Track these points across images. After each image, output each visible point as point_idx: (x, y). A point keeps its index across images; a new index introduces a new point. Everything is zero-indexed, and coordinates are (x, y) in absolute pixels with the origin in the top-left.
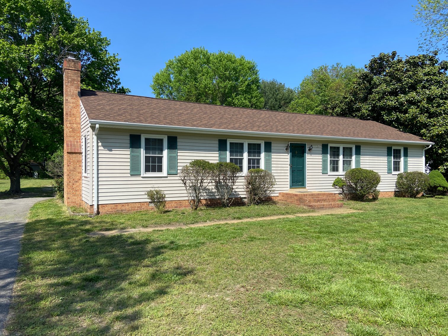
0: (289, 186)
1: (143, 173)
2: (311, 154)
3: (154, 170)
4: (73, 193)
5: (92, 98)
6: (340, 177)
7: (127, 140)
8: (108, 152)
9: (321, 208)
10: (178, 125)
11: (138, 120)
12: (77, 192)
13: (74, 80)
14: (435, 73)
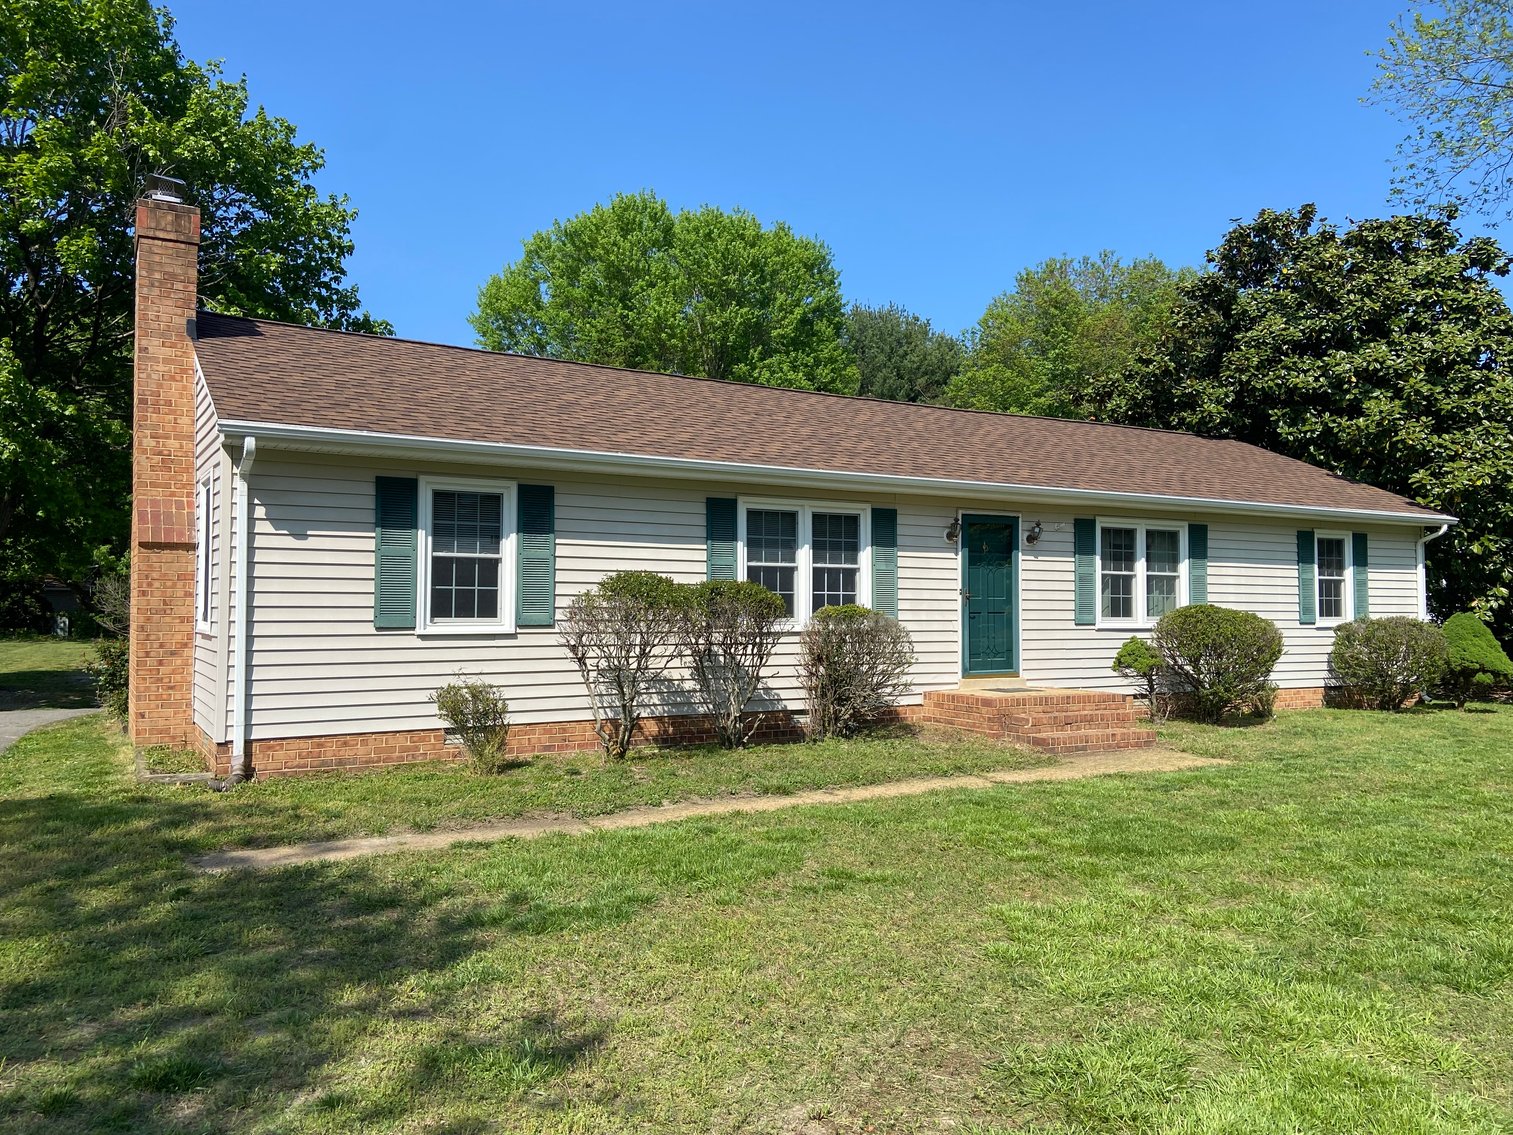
0: (958, 668)
1: (425, 623)
2: (1036, 553)
3: (465, 611)
4: (159, 697)
5: (241, 343)
6: (1139, 635)
7: (365, 497)
8: (291, 542)
9: (1077, 749)
10: (558, 445)
11: (407, 423)
12: (175, 690)
13: (173, 277)
14: (1452, 277)
